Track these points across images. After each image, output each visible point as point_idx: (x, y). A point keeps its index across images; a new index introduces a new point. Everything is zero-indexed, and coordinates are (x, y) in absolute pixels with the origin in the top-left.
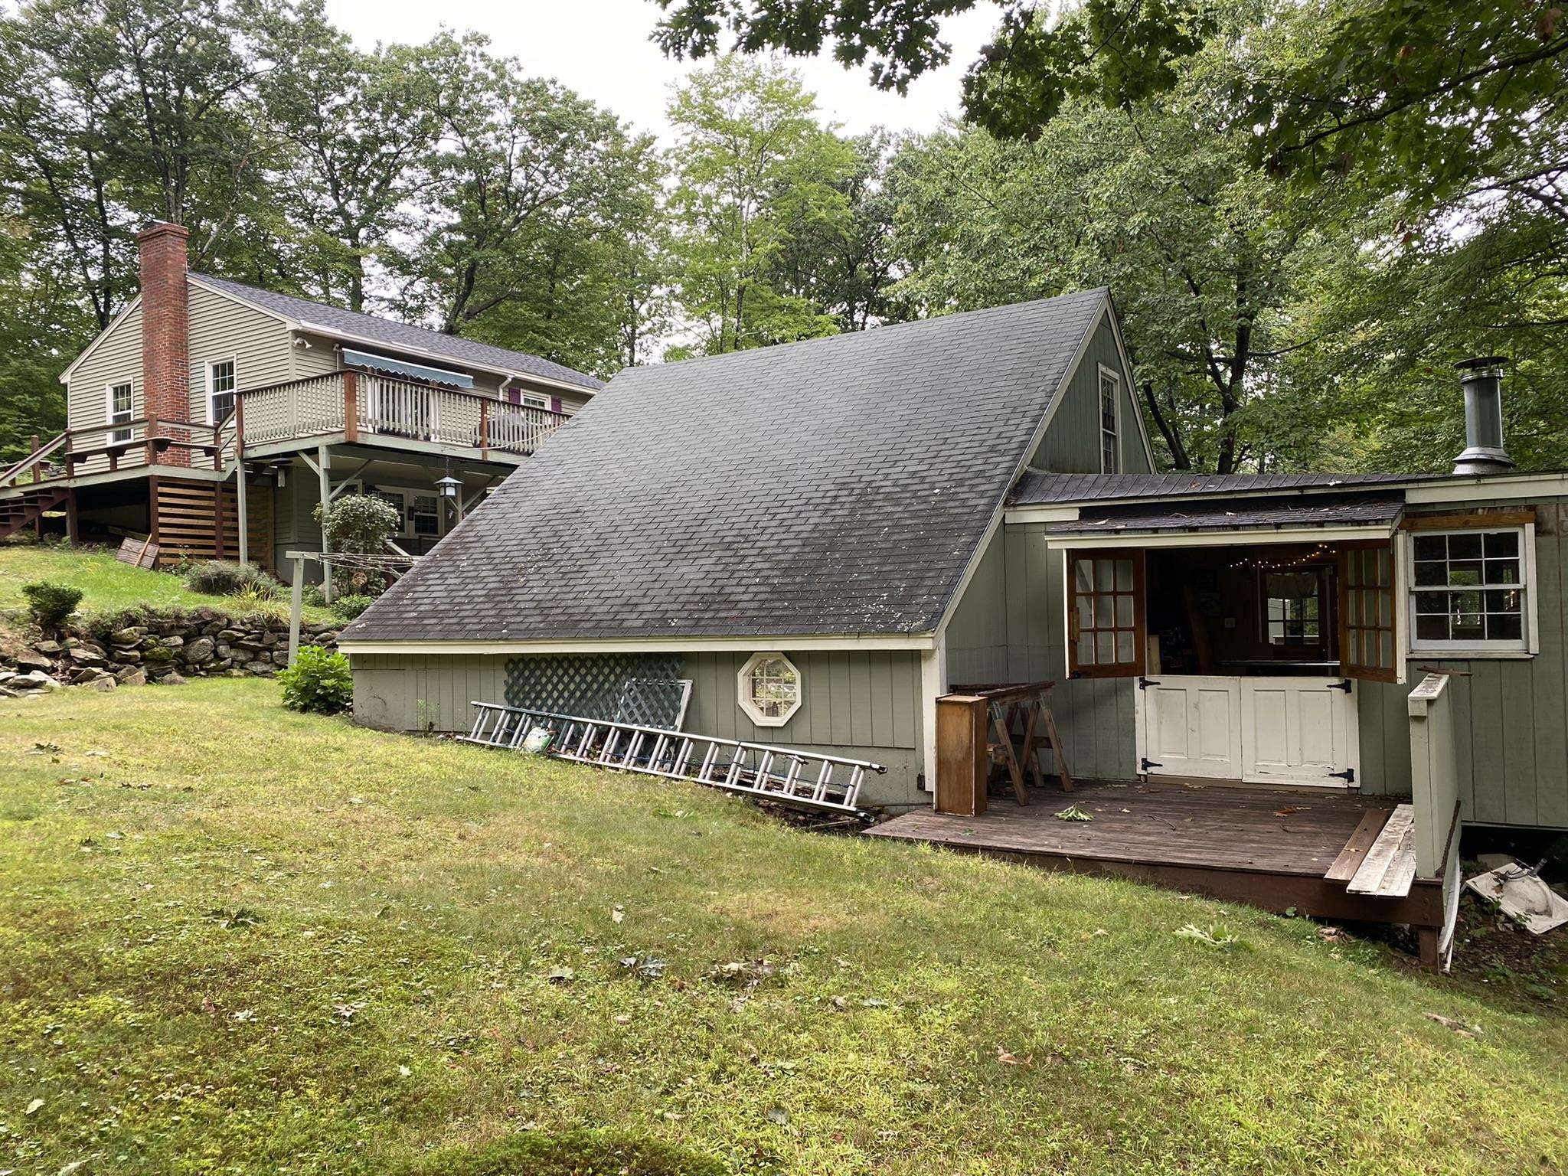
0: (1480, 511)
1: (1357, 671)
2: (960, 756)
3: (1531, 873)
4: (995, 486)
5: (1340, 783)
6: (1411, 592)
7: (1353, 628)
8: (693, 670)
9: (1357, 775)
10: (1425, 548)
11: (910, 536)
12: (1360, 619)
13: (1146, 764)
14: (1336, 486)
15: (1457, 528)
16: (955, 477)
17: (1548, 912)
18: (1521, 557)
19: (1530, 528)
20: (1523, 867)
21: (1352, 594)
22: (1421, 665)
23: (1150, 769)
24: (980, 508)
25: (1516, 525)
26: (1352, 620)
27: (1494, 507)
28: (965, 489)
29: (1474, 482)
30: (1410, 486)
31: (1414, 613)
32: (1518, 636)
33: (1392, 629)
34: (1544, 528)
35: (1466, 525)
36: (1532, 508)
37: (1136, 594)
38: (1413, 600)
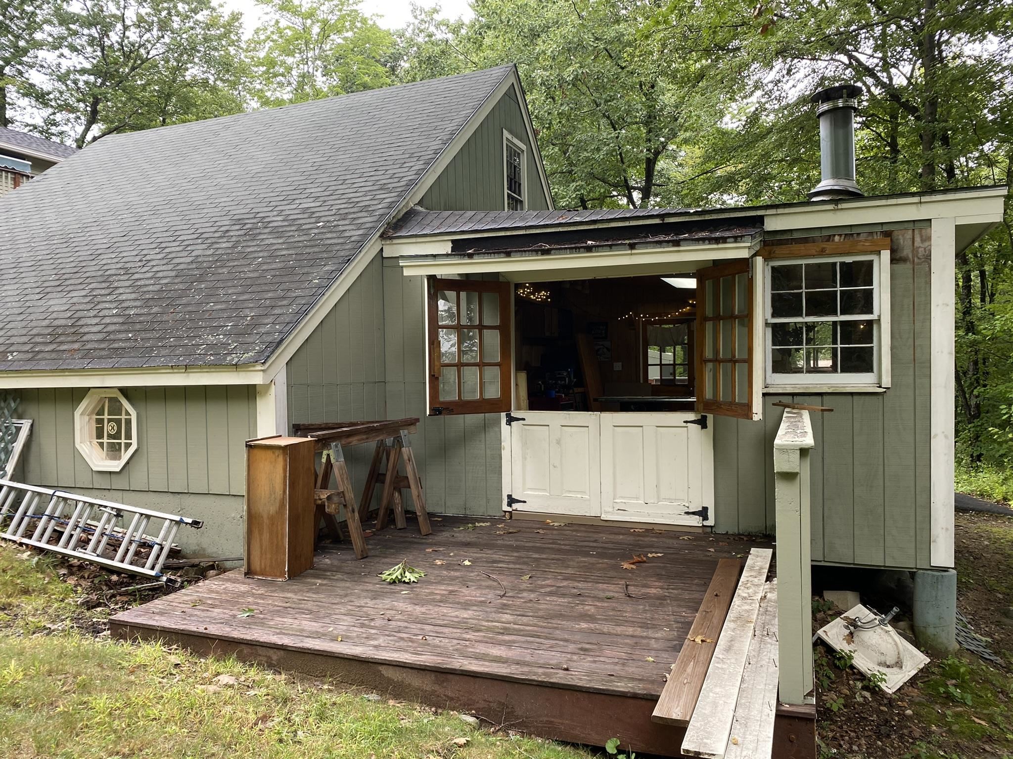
0: (837, 238)
1: (712, 406)
2: (273, 509)
3: (882, 622)
4: (375, 219)
5: (695, 521)
6: (767, 324)
7: (710, 361)
8: (32, 409)
9: (711, 514)
10: (781, 277)
11: (279, 265)
12: (716, 351)
13: (511, 501)
14: (696, 213)
15: (813, 256)
16: (341, 212)
17: (899, 664)
18: (875, 285)
19: (886, 255)
20: (876, 614)
21: (709, 326)
22: (776, 399)
23: (515, 506)
24: (353, 239)
25: (871, 252)
26: (708, 353)
27: (850, 232)
28: (347, 222)
29: (831, 207)
30: (769, 212)
31: (770, 347)
32: (869, 369)
33: (749, 361)
34: (898, 256)
35: (822, 253)
36: (888, 234)
37: (503, 329)
38: (769, 332)
